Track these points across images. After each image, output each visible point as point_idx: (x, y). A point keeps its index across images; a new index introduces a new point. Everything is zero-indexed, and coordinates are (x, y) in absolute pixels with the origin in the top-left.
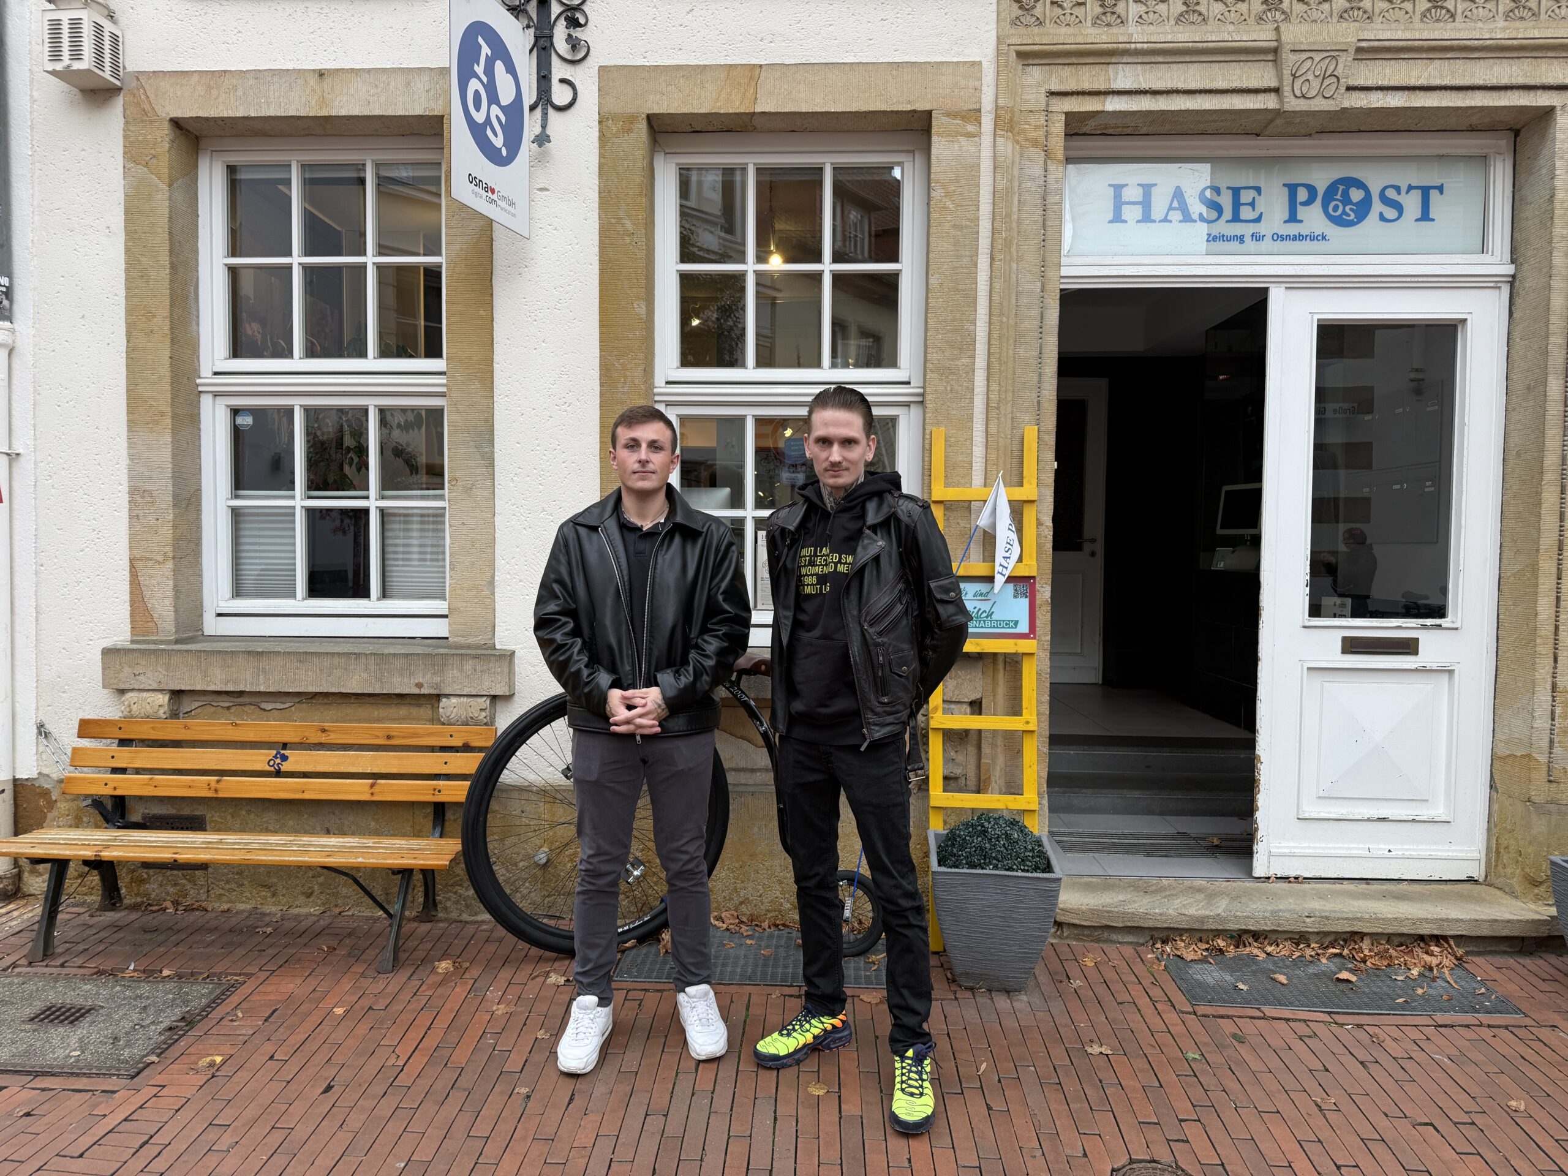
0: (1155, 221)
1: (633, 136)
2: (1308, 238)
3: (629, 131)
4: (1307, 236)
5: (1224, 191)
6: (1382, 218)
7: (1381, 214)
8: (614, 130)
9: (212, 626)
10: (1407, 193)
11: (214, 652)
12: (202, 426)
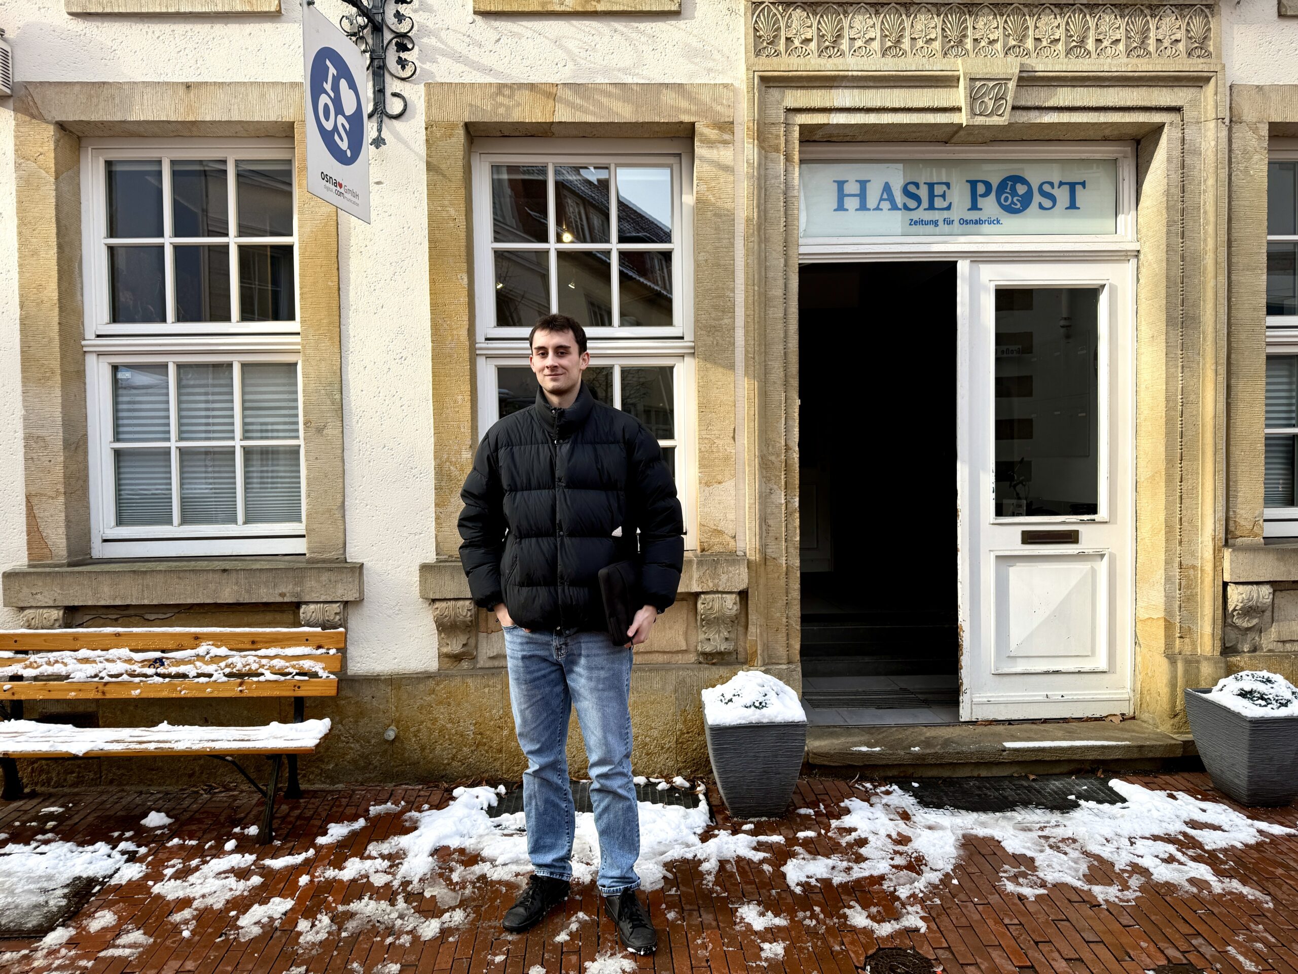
0: (869, 210)
1: (454, 140)
2: (986, 222)
3: (450, 136)
5: (921, 185)
6: (1041, 207)
7: (1040, 204)
8: (438, 135)
9: (99, 550)
10: (1059, 187)
11: (102, 572)
12: (88, 380)
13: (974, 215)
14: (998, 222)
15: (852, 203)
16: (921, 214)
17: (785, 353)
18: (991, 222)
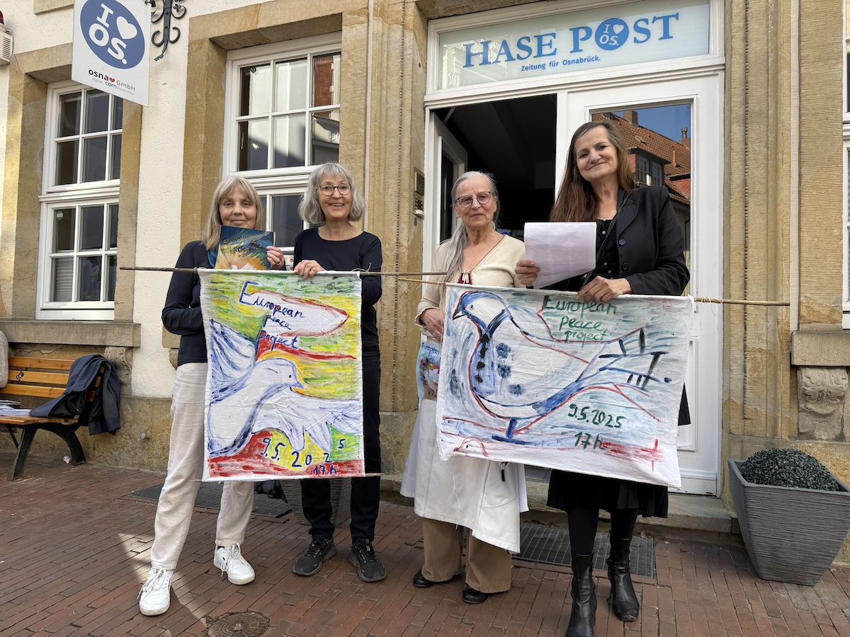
0: (490, 63)
1: (203, 49)
3: (202, 46)
4: (585, 59)
5: (532, 38)
6: (636, 41)
8: (195, 48)
9: (38, 315)
10: (653, 22)
13: (576, 56)
14: (597, 59)
15: (476, 61)
16: (531, 61)
17: (399, 172)
18: (590, 60)
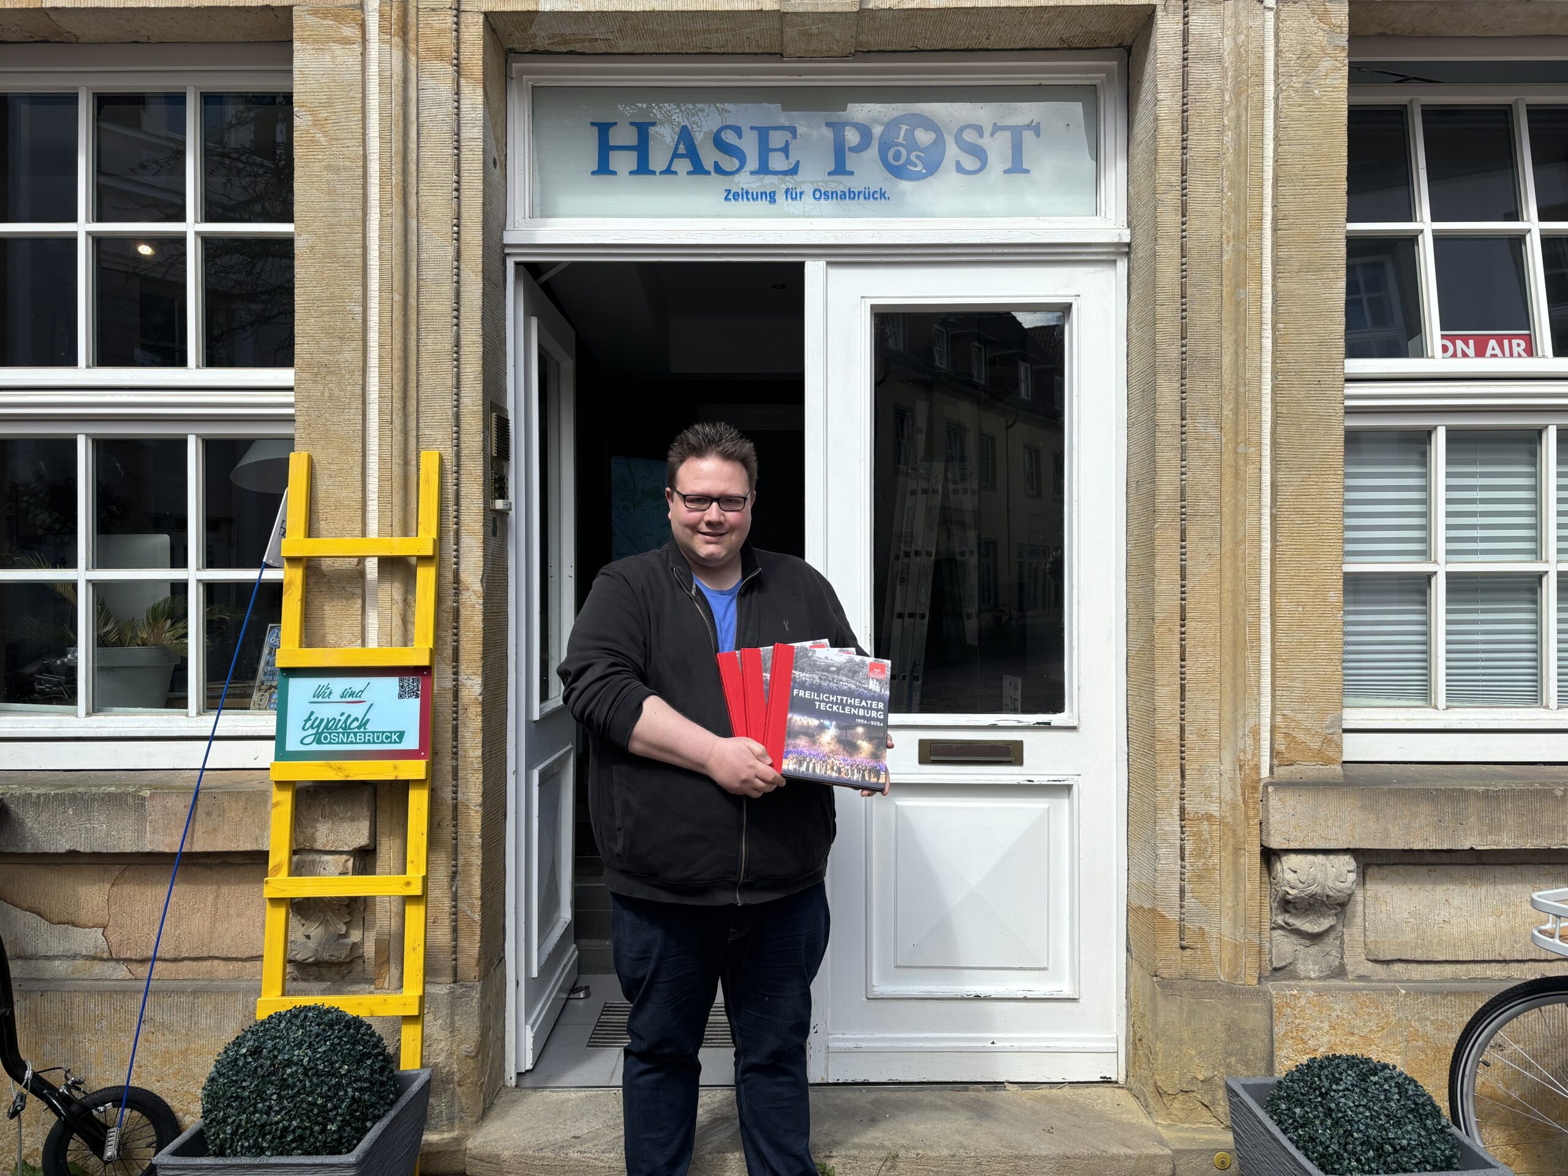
0: (653, 173)
2: (862, 196)
4: (859, 193)
5: (746, 130)
6: (960, 169)
7: (958, 163)
10: (992, 135)
13: (843, 183)
14: (883, 195)
15: (624, 162)
16: (746, 181)
17: (456, 415)
18: (869, 195)
